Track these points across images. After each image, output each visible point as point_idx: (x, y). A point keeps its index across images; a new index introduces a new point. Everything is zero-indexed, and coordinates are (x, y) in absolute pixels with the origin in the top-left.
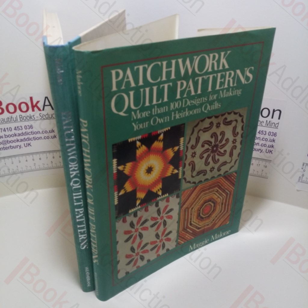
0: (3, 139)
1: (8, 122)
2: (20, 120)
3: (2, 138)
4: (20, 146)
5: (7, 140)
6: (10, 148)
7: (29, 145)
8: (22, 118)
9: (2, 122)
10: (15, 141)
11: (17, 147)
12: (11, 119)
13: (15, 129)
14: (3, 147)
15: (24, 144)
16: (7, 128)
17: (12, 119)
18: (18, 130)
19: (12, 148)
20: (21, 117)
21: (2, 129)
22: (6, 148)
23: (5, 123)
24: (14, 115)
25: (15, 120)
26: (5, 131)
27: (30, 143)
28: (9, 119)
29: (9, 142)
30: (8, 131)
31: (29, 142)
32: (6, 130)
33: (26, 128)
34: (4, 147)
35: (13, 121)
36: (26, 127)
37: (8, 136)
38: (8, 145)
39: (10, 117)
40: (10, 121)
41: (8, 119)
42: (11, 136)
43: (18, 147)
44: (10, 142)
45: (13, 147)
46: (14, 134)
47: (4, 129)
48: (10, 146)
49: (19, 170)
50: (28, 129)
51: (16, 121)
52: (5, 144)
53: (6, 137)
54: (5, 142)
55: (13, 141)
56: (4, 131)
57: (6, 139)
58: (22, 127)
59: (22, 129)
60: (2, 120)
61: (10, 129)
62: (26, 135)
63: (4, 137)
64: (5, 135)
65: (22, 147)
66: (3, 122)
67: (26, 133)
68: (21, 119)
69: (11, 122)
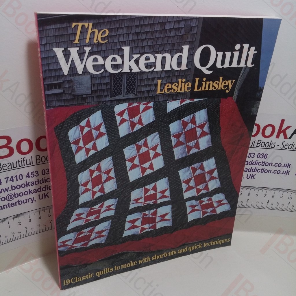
0: (9, 192)
1: (18, 167)
2: (37, 163)
3: (7, 191)
4: (32, 199)
5: (15, 193)
6: (17, 203)
7: (46, 197)
8: (39, 159)
9: (8, 169)
10: (26, 193)
11: (27, 201)
12: (23, 162)
13: (28, 176)
14: (7, 204)
15: (39, 195)
16: (16, 176)
17: (25, 161)
18: (31, 177)
19: (20, 203)
20: (38, 157)
21: (8, 178)
22: (11, 205)
23: (13, 168)
24: (28, 157)
25: (28, 163)
26: (13, 180)
27: (48, 193)
28: (20, 163)
29: (16, 196)
30: (17, 180)
31: (46, 192)
32: (15, 179)
33: (44, 174)
34: (9, 204)
35: (26, 165)
36: (43, 171)
37: (16, 187)
38: (15, 200)
39: (22, 160)
40: (21, 165)
41: (18, 163)
42: (21, 186)
43: (30, 200)
44: (19, 195)
45: (23, 202)
46: (26, 184)
47: (12, 177)
48: (18, 200)
49: (28, 232)
50: (47, 174)
51: (30, 164)
52: (11, 198)
53: (13, 188)
54: (11, 196)
55: (24, 194)
56: (10, 181)
57: (12, 192)
58: (38, 172)
59: (38, 175)
60: (10, 164)
61: (21, 177)
62: (43, 183)
63: (10, 188)
64: (11, 186)
65: (35, 200)
66: (10, 167)
67: (43, 180)
68: (38, 161)
69: (23, 166)
